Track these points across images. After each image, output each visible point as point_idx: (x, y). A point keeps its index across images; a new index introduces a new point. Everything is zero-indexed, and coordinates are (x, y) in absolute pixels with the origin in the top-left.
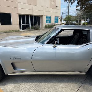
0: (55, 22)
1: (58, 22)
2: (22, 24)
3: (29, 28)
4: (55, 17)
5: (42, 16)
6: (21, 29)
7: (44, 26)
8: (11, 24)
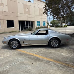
0: (43, 25)
1: (45, 25)
2: (20, 27)
3: (25, 30)
4: (43, 22)
5: (34, 21)
6: (20, 30)
7: (35, 28)
8: (14, 27)
